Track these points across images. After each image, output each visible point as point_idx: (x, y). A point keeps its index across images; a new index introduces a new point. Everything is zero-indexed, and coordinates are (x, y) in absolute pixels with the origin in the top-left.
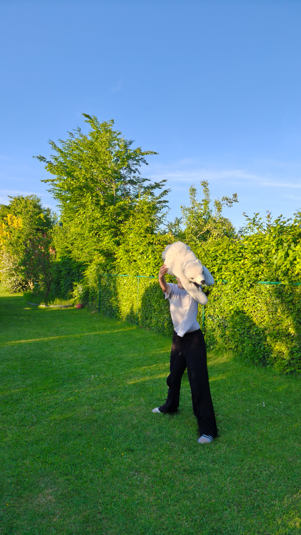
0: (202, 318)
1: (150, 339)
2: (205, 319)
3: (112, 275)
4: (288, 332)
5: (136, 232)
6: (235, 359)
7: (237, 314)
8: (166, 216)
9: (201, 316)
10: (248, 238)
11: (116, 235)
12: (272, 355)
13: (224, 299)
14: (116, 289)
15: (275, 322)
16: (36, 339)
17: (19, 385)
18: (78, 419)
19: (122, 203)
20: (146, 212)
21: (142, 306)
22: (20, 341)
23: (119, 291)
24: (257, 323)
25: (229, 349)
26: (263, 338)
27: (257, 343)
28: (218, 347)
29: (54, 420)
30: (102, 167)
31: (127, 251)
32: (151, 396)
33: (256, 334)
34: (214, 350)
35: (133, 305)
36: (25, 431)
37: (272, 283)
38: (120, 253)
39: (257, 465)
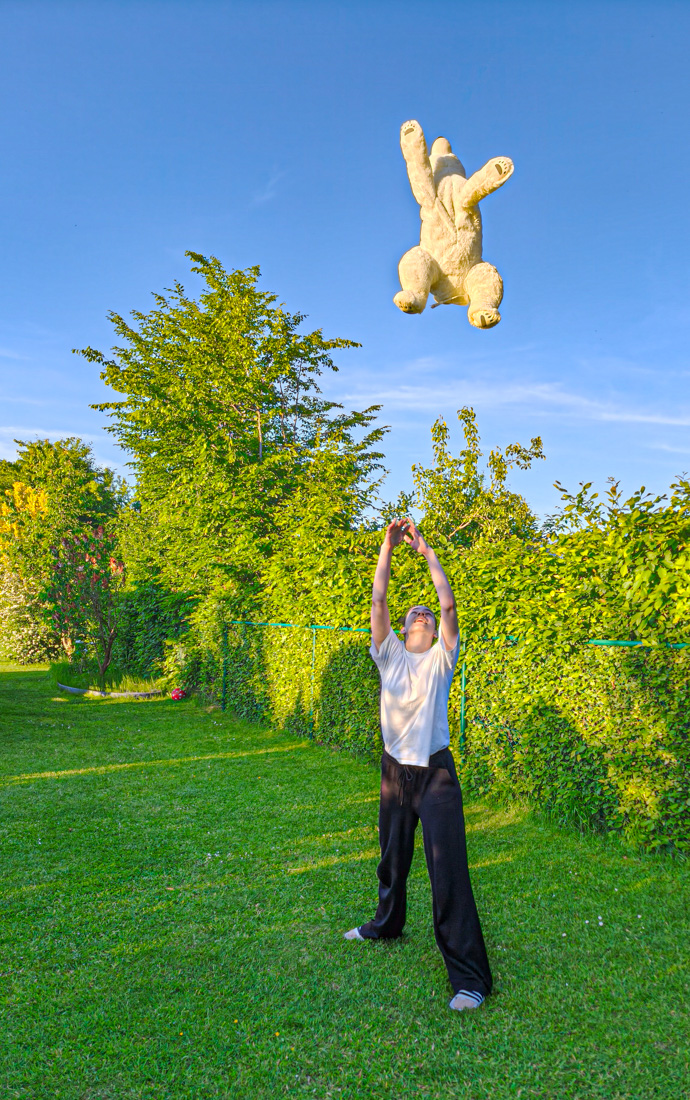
0: (459, 724)
1: (339, 770)
2: (466, 726)
3: (254, 623)
4: (656, 756)
5: (309, 524)
6: (534, 818)
7: (541, 714)
8: (378, 488)
9: (457, 718)
10: (566, 540)
11: (263, 532)
12: (619, 808)
13: (511, 679)
14: (262, 657)
15: (627, 733)
16: (79, 768)
17: (38, 874)
18: (175, 953)
19: (278, 457)
20: (331, 479)
21: (323, 695)
22: (42, 775)
23: (269, 659)
24: (586, 735)
25: (522, 793)
26: (598, 770)
27: (585, 781)
28: (495, 789)
29: (120, 955)
30: (231, 375)
31: (289, 569)
32: (343, 900)
33: (583, 760)
34: (487, 797)
35: (300, 694)
36: (52, 981)
37: (622, 642)
38: (272, 572)
39: (585, 1061)
